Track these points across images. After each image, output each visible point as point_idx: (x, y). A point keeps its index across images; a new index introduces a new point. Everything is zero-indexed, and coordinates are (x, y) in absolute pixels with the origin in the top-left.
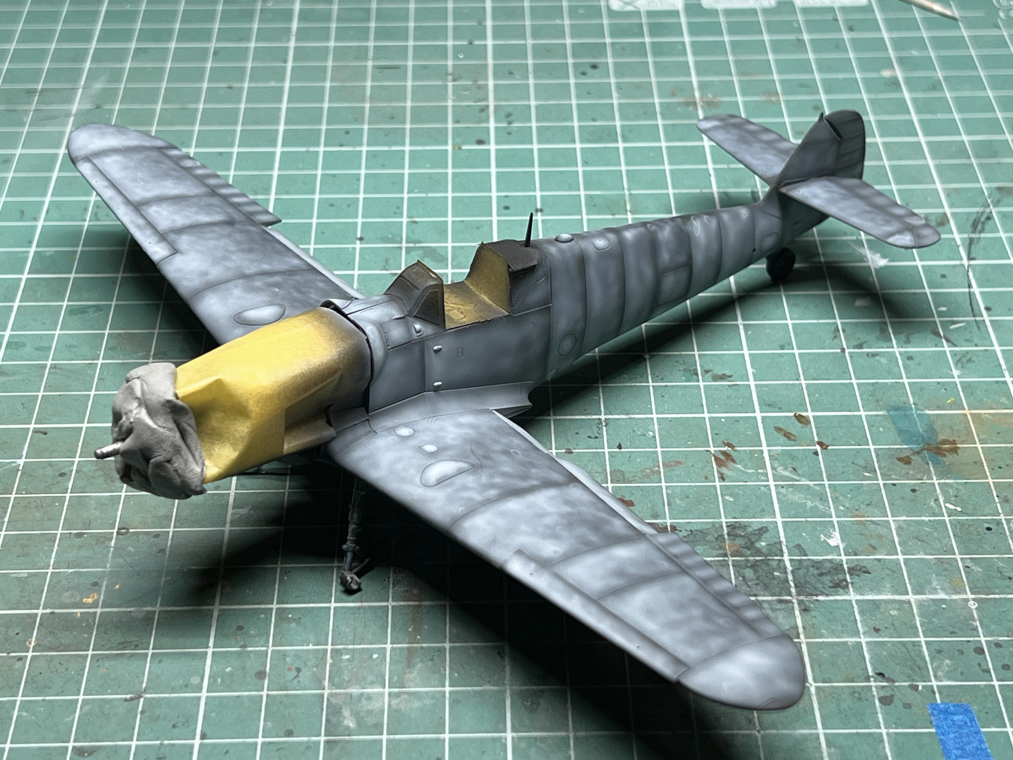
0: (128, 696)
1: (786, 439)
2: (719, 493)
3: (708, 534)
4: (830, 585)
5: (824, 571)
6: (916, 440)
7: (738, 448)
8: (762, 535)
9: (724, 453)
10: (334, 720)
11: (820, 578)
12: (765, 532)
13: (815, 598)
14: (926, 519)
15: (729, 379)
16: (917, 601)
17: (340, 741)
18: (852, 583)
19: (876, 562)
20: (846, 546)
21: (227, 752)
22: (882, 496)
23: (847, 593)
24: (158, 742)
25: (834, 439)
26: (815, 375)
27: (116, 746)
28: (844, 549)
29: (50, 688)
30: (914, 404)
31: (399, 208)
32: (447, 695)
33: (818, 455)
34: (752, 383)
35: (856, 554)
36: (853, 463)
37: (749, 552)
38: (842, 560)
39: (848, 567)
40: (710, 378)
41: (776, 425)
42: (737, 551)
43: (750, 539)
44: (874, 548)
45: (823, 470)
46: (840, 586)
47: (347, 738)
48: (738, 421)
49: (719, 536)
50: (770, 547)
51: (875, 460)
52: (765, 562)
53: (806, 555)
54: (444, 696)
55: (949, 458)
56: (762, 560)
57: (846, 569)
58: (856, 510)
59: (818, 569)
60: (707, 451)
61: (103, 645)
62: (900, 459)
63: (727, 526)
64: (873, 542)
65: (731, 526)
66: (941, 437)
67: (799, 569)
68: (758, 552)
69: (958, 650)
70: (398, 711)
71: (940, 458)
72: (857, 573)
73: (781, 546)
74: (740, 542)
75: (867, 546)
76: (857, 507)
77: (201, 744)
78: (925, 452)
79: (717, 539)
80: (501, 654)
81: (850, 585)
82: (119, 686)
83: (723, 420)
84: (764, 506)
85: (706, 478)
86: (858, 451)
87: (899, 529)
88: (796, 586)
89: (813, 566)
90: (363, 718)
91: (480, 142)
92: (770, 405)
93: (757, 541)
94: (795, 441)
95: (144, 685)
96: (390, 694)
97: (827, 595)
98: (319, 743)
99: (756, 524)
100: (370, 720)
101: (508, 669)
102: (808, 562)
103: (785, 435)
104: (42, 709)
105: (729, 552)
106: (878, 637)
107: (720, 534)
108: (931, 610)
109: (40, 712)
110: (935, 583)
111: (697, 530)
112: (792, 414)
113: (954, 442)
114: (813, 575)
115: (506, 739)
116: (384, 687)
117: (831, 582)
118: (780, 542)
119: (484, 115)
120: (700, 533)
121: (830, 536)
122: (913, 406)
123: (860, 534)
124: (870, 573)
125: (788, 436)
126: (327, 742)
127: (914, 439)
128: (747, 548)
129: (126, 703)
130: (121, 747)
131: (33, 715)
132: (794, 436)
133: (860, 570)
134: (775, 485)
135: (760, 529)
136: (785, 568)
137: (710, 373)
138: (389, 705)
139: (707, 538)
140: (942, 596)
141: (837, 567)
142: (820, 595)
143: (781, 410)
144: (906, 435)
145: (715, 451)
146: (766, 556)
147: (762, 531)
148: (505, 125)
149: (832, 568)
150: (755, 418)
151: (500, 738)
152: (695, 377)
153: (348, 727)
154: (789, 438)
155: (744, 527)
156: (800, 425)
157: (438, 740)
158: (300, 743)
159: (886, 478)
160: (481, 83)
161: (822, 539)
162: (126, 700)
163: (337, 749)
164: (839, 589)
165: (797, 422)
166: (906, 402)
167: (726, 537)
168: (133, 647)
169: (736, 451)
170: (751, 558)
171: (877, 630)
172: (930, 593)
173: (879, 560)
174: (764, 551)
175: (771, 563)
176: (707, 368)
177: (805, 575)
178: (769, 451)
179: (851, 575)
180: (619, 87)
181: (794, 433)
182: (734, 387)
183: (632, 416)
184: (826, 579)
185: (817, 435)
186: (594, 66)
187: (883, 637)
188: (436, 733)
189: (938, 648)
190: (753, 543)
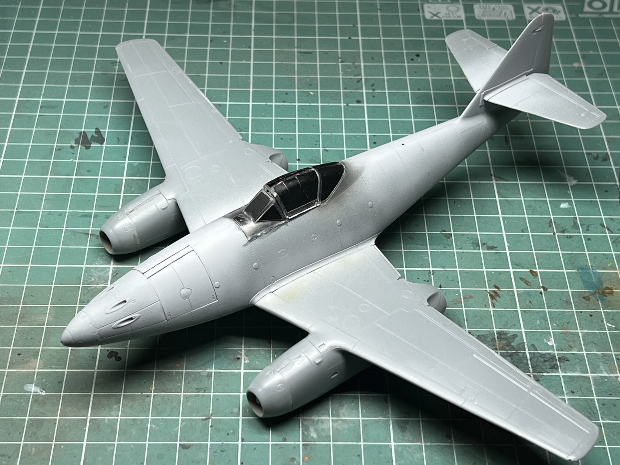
0: (204, 418)
1: (525, 284)
2: (492, 314)
3: (487, 338)
4: (550, 367)
5: (546, 360)
6: (592, 287)
7: (501, 289)
8: (514, 339)
9: (494, 292)
10: (306, 433)
11: (544, 363)
12: (516, 337)
13: (542, 374)
14: (597, 331)
15: (495, 249)
16: (593, 377)
17: (310, 444)
18: (560, 366)
19: (572, 355)
20: (557, 345)
21: (255, 449)
22: (575, 318)
23: (558, 372)
24: (221, 443)
25: (550, 285)
26: (540, 248)
27: (200, 444)
28: (556, 348)
29: (164, 412)
30: (591, 266)
31: (318, 141)
32: (361, 422)
33: (542, 294)
34: (508, 251)
35: (562, 351)
36: (560, 299)
37: (508, 348)
38: (555, 353)
39: (558, 358)
40: (486, 248)
41: (521, 277)
42: (502, 347)
43: (508, 341)
44: (571, 347)
45: (545, 303)
46: (554, 368)
47: (313, 443)
48: (501, 274)
49: (493, 338)
50: (518, 345)
51: (571, 298)
52: (516, 354)
53: (537, 350)
54: (359, 422)
55: (609, 298)
56: (515, 352)
57: (557, 358)
58: (562, 326)
59: (543, 358)
60: (486, 290)
61: (188, 390)
62: (584, 298)
63: (497, 333)
64: (571, 344)
65: (499, 333)
66: (605, 285)
67: (534, 358)
68: (513, 348)
69: (613, 404)
70: (337, 429)
71: (604, 298)
72: (563, 361)
73: (524, 345)
74: (504, 342)
75: (568, 346)
76: (563, 325)
77: (242, 444)
78: (597, 294)
79: (492, 340)
80: (386, 401)
81: (559, 368)
82: (199, 412)
83: (493, 273)
84: (515, 322)
85: (485, 306)
86: (563, 292)
87: (584, 336)
88: (532, 367)
89: (541, 357)
90: (320, 432)
91: (359, 102)
92: (517, 265)
93: (512, 342)
94: (530, 286)
95: (211, 412)
96: (332, 420)
97: (548, 373)
98: (300, 445)
99: (511, 332)
100: (324, 434)
101: (390, 408)
102: (538, 354)
103: (525, 282)
104: (162, 423)
105: (498, 348)
106: (573, 396)
107: (493, 337)
108: (599, 382)
109: (161, 425)
110: (601, 367)
111: (482, 335)
112: (528, 270)
113: (611, 289)
114: (541, 361)
115: (391, 445)
116: (329, 417)
117: (550, 365)
118: (524, 343)
119: (359, 84)
120: (483, 337)
121: (549, 340)
122: (590, 267)
123: (564, 339)
124: (569, 361)
125: (527, 282)
126: (303, 445)
127: (591, 286)
128: (508, 346)
129: (203, 422)
130: (203, 444)
131: (158, 426)
132: (530, 283)
133: (564, 359)
134: (521, 311)
135: (513, 336)
136: (527, 357)
137: (486, 245)
138: (333, 426)
139: (487, 340)
140: (605, 374)
141: (553, 357)
142: (545, 372)
143: (523, 268)
144: (587, 284)
145: (489, 290)
146: (517, 351)
147: (515, 336)
148: (371, 91)
149: (550, 358)
150: (510, 272)
151: (388, 445)
152: (478, 247)
153: (313, 438)
154: (527, 284)
155: (505, 333)
156: (533, 277)
157: (358, 445)
158: (290, 445)
159: (577, 308)
160: (356, 64)
161: (545, 342)
162: (203, 420)
163: (309, 448)
164: (554, 369)
165: (531, 275)
166: (587, 265)
167: (496, 339)
168: (203, 391)
169: (500, 290)
170: (509, 351)
171: (573, 392)
172: (599, 373)
173: (574, 354)
174: (516, 347)
175: (519, 354)
176: (484, 242)
177: (537, 361)
178: (517, 291)
179: (560, 362)
180: (432, 69)
181: (530, 281)
182: (498, 254)
183: (446, 269)
184: (547, 364)
185: (542, 283)
186: (418, 55)
187: (576, 396)
188: (357, 442)
189: (603, 403)
190: (510, 343)
